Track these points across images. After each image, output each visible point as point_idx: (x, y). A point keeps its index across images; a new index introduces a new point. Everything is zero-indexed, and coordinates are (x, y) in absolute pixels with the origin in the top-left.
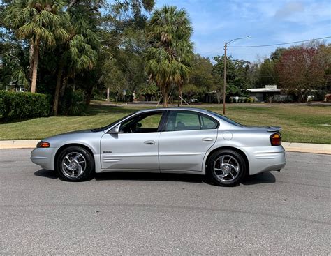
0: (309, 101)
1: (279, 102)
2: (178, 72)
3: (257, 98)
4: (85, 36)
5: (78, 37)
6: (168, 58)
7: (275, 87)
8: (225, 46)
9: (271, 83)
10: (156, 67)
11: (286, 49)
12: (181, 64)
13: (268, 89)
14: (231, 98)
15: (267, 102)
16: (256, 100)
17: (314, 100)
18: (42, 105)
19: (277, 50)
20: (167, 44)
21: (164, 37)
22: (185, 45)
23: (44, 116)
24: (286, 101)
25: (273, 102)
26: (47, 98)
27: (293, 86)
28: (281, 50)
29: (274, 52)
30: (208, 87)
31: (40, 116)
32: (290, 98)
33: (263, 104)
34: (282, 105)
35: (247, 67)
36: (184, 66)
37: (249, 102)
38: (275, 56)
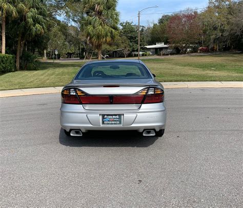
0: (188, 53)
1: (167, 55)
2: (109, 34)
3: (152, 52)
4: (38, 9)
5: (33, 10)
6: (101, 24)
7: (163, 44)
8: (139, 14)
9: (159, 41)
10: (93, 32)
11: (169, 16)
12: (111, 29)
13: (158, 45)
14: (133, 53)
15: (159, 55)
16: (151, 54)
17: (192, 52)
18: (11, 63)
19: (163, 16)
20: (100, 13)
21: (97, 8)
22: (114, 13)
23: (12, 72)
24: (172, 54)
25: (164, 55)
26: (13, 57)
27: (178, 43)
28: (166, 16)
29: (161, 18)
30: (118, 46)
31: (10, 72)
32: (174, 51)
33: (156, 57)
34: (170, 57)
35: (142, 30)
36: (113, 30)
37: (146, 55)
38: (161, 21)
